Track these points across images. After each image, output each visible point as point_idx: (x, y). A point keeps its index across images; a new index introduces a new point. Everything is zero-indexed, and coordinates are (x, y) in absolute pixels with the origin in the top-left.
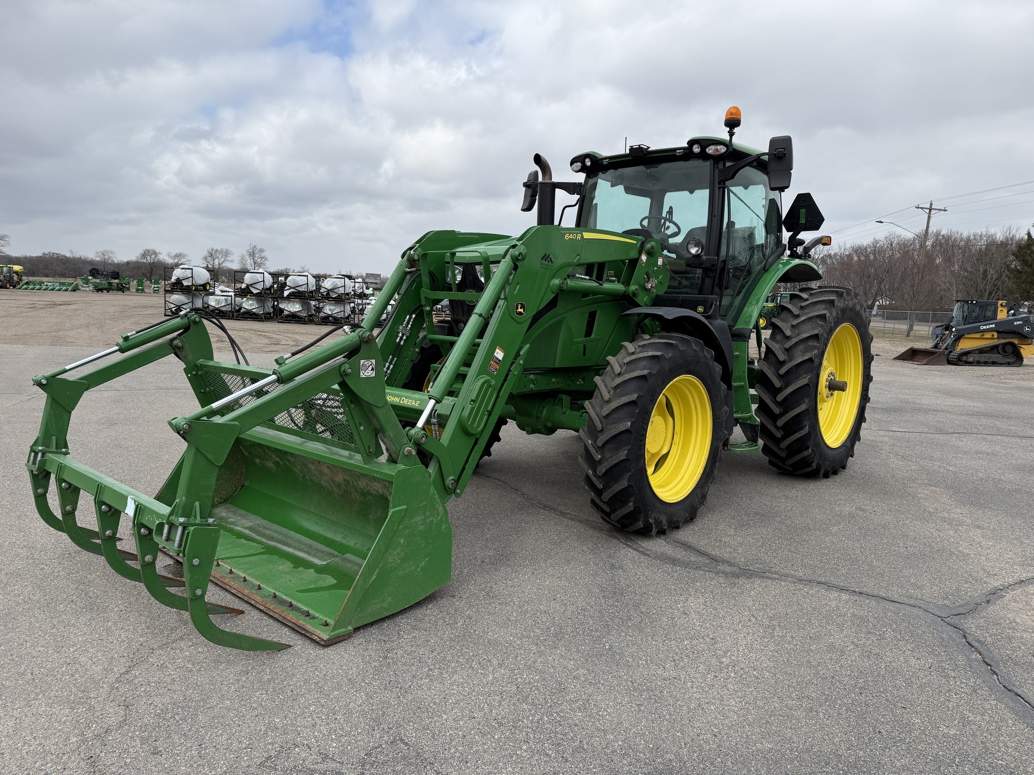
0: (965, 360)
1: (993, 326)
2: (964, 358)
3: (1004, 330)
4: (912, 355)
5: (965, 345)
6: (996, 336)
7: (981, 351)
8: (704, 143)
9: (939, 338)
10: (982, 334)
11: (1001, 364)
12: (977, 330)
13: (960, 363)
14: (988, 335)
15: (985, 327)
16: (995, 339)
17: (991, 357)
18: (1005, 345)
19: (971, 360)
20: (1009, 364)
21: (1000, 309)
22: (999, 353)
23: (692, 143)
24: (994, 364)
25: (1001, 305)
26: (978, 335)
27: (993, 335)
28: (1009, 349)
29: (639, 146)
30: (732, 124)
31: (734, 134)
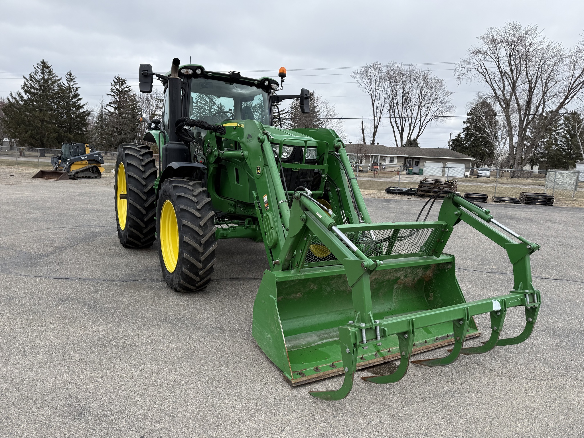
0: (77, 176)
1: (86, 157)
2: (77, 175)
3: (91, 160)
4: (42, 175)
5: (75, 168)
6: (87, 163)
7: (82, 171)
8: (270, 81)
9: (57, 164)
10: (81, 162)
11: (92, 177)
12: (79, 160)
13: (75, 178)
14: (84, 162)
15: (83, 158)
16: (87, 164)
17: (88, 174)
18: (93, 168)
19: (80, 176)
20: (96, 177)
21: (86, 148)
22: (90, 172)
24: (89, 177)
25: (87, 146)
26: (79, 163)
27: (86, 162)
28: (95, 169)
30: (282, 75)
31: (283, 81)
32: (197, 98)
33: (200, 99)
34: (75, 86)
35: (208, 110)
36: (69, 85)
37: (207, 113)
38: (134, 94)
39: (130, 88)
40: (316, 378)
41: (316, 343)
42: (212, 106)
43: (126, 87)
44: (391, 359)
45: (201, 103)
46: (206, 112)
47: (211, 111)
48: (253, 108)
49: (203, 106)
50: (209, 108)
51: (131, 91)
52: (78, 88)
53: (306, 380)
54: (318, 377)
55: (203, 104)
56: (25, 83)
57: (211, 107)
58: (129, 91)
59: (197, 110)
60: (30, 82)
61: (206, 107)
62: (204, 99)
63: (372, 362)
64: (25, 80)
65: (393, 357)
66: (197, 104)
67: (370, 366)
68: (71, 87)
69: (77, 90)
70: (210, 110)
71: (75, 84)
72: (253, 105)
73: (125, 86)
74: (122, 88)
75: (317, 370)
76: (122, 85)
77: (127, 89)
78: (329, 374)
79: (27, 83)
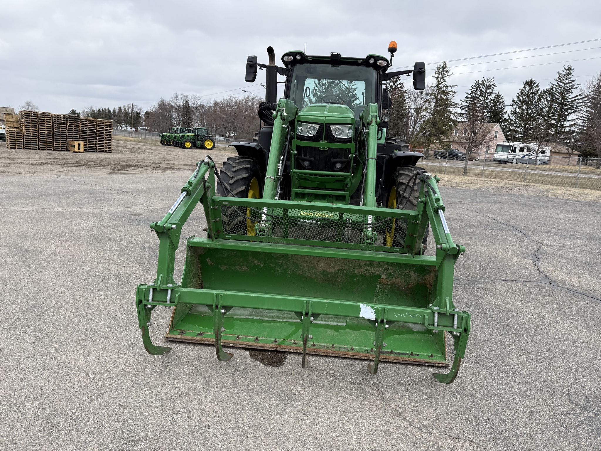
8: (377, 58)
23: (370, 57)
29: (338, 53)
30: (392, 50)
31: (393, 57)
32: (472, 89)
33: (475, 90)
34: (354, 87)
35: (483, 101)
36: (349, 87)
37: (482, 104)
38: (406, 90)
39: (403, 84)
40: (190, 340)
41: (241, 316)
42: (488, 96)
43: (400, 84)
44: (286, 350)
45: (476, 94)
46: (480, 104)
47: (486, 102)
48: (539, 95)
49: (478, 97)
50: (484, 99)
51: (404, 88)
52: (356, 88)
53: (178, 339)
54: (192, 340)
55: (478, 94)
56: (314, 88)
57: (487, 98)
58: (402, 87)
59: (470, 102)
60: (318, 86)
61: (480, 98)
62: (480, 89)
63: (261, 345)
64: (315, 85)
65: (290, 349)
66: (471, 96)
67: (256, 348)
68: (351, 88)
69: (355, 90)
70: (484, 101)
71: (354, 85)
72: (539, 92)
73: (398, 82)
74: (396, 84)
75: (201, 334)
76: (396, 82)
77: (400, 86)
78: (204, 341)
79: (316, 88)
